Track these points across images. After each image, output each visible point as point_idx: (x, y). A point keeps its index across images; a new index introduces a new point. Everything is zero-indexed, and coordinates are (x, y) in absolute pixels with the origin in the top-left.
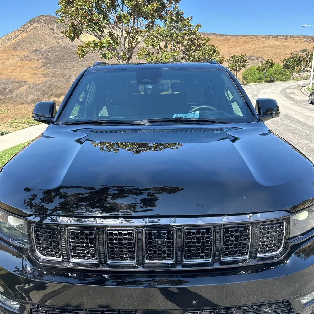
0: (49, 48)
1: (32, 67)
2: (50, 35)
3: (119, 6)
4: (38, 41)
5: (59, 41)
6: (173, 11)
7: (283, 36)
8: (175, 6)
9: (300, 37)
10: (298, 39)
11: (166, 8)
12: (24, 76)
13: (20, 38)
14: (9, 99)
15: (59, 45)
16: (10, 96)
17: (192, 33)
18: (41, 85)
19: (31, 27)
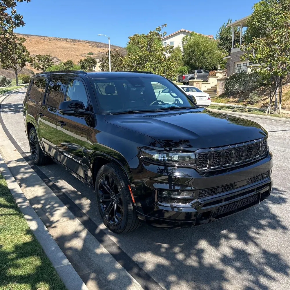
7: (72, 40)
9: (86, 41)
10: (84, 43)
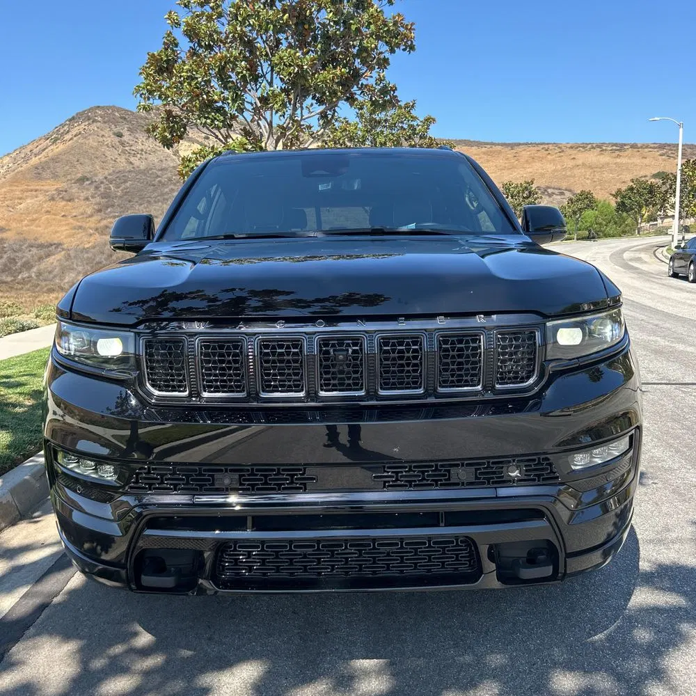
0: (110, 174)
1: (74, 214)
2: (113, 147)
3: (264, 76)
4: (87, 161)
5: (132, 159)
6: (374, 86)
8: (379, 75)
11: (360, 80)
12: (57, 232)
13: (50, 154)
14: (22, 281)
15: (133, 168)
16: (25, 275)
17: (417, 134)
18: (92, 250)
19: (74, 132)
